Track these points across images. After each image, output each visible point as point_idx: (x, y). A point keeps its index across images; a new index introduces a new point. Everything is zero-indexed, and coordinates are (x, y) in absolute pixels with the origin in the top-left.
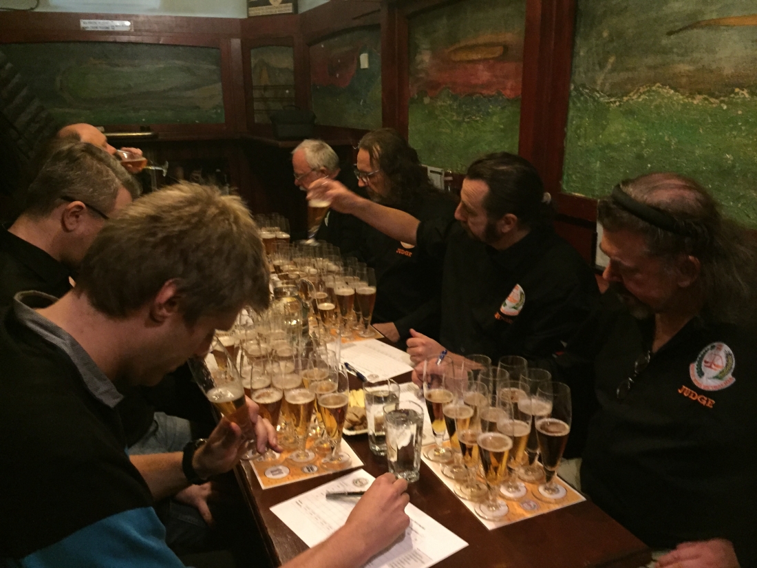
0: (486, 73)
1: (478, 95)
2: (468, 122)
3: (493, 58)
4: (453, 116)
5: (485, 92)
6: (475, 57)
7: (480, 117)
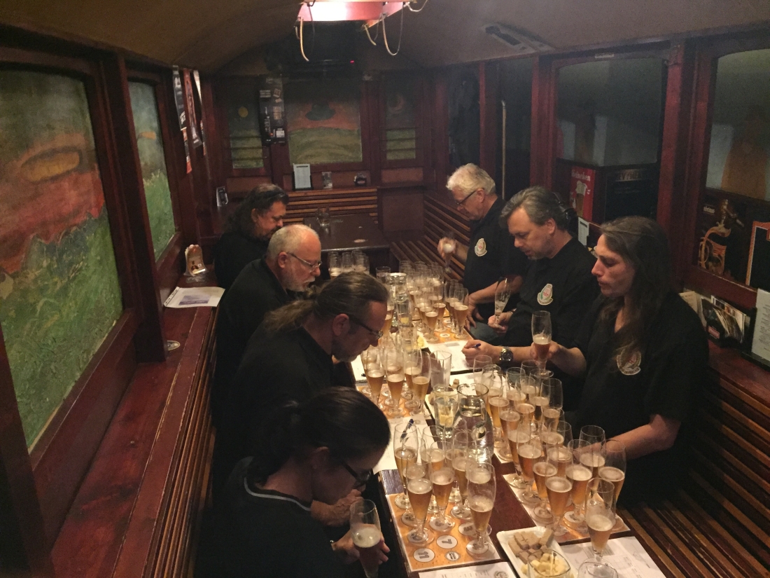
0: (72, 192)
1: (74, 228)
2: (75, 278)
3: (75, 170)
4: (56, 283)
5: (79, 220)
6: (57, 169)
7: (83, 260)
